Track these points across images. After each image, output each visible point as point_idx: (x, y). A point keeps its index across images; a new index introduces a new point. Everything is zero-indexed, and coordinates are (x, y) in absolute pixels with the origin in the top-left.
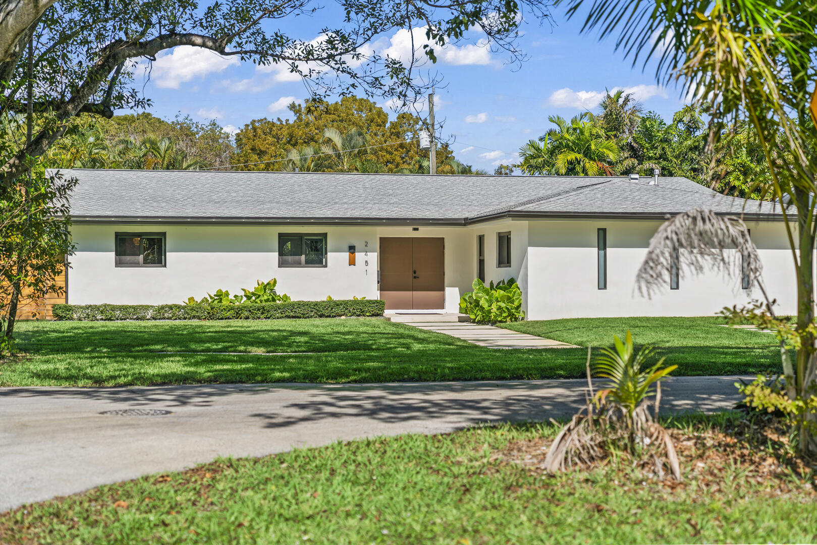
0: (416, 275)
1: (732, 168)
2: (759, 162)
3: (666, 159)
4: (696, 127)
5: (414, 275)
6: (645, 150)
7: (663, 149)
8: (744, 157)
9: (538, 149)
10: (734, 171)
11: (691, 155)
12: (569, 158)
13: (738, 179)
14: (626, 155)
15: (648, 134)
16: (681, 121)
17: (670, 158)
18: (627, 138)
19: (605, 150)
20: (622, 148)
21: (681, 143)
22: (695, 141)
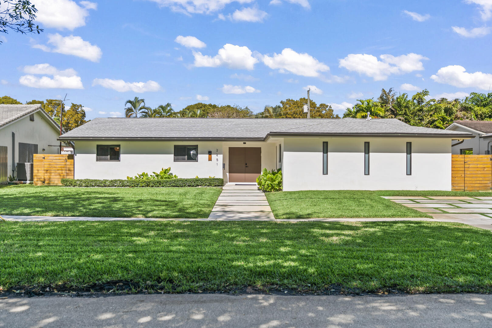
0: (247, 165)
1: (437, 118)
2: (450, 116)
3: (407, 115)
4: (422, 102)
5: (246, 166)
6: (397, 111)
7: (405, 110)
8: (443, 113)
9: (350, 112)
10: (438, 120)
11: (418, 113)
12: (362, 115)
13: (440, 123)
14: (389, 113)
15: (399, 105)
16: (415, 99)
17: (409, 114)
18: (390, 106)
19: (378, 111)
20: (387, 111)
21: (414, 108)
22: (420, 107)
